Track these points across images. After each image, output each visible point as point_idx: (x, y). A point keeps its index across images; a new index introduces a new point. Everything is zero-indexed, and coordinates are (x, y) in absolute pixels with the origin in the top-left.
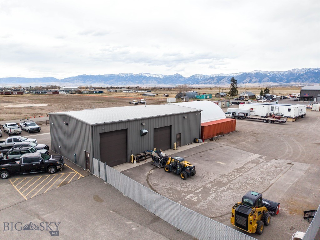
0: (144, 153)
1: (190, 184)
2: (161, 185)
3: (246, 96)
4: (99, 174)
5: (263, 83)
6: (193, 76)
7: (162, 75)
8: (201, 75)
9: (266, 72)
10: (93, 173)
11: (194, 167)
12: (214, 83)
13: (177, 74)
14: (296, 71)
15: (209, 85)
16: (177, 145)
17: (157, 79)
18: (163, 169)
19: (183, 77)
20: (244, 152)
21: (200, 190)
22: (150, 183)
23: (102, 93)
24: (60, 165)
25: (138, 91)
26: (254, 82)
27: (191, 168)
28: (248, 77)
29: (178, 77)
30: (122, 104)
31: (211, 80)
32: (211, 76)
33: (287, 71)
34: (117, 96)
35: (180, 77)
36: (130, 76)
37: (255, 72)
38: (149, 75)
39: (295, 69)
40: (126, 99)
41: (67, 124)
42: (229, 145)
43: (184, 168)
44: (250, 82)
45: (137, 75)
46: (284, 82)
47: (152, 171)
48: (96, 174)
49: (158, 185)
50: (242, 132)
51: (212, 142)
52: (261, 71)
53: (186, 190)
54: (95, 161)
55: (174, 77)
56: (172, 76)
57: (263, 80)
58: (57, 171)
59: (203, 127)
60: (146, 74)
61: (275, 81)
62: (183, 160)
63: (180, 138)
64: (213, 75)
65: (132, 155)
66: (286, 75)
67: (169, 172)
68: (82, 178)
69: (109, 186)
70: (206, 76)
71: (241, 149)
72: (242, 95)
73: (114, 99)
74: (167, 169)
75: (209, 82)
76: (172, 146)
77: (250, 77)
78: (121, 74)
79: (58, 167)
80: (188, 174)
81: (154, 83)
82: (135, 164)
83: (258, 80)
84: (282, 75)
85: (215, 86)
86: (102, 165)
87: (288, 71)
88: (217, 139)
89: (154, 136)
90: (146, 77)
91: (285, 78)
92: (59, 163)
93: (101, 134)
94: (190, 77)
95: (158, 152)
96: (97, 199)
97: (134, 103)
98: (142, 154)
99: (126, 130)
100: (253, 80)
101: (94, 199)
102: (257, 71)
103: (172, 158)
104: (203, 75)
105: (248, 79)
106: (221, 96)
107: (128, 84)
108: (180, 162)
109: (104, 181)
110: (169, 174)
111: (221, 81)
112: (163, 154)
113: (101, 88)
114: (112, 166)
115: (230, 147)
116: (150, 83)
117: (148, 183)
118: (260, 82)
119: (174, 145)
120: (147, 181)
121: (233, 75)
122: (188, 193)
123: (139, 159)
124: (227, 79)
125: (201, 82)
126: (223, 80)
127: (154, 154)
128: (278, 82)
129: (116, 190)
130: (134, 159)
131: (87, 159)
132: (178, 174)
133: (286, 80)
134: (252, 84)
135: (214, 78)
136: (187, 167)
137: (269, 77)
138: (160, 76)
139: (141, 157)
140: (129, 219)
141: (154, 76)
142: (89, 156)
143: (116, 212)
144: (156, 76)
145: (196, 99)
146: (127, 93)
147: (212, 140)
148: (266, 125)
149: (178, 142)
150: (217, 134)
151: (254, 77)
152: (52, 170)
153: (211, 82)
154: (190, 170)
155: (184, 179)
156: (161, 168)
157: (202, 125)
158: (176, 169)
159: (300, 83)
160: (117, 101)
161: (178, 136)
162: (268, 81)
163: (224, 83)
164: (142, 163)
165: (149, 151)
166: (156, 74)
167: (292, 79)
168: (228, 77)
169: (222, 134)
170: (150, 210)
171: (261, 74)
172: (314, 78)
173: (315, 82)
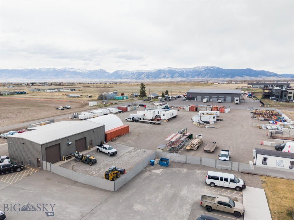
0: (70, 154)
1: (93, 167)
2: (79, 169)
3: (152, 97)
4: (47, 168)
5: (174, 78)
6: (116, 72)
7: (87, 70)
8: (124, 71)
9: (176, 69)
10: (43, 168)
11: (96, 159)
12: (135, 79)
13: (101, 70)
14: (198, 68)
15: (131, 80)
16: (90, 147)
17: (81, 74)
18: (81, 162)
19: (107, 72)
20: (127, 147)
21: (97, 169)
22: (74, 169)
23: (24, 93)
24: (23, 166)
25: (63, 90)
26: (168, 78)
27: (94, 160)
28: (163, 73)
29: (102, 73)
30: (49, 110)
31: (133, 75)
32: (133, 72)
33: (191, 69)
34: (42, 98)
35: (104, 73)
36: (52, 71)
37: (168, 69)
38: (73, 69)
39: (197, 67)
40: (52, 103)
41: (23, 144)
42: (121, 143)
43: (91, 160)
44: (164, 77)
45: (60, 69)
46: (190, 77)
47: (75, 163)
48: (45, 168)
49: (77, 170)
50: (133, 133)
51: (112, 142)
52: (173, 68)
53: (91, 170)
54: (44, 162)
55: (99, 72)
56: (96, 71)
57: (174, 76)
58: (22, 170)
59: (107, 134)
60: (69, 68)
61: (184, 77)
62: (90, 156)
63: (92, 143)
64: (134, 71)
65: (64, 157)
66: (191, 72)
67: (84, 163)
68: (37, 172)
69: (53, 173)
70: (128, 72)
71: (126, 145)
72: (149, 96)
73: (40, 103)
74: (83, 161)
75: (131, 77)
76: (87, 148)
77: (164, 73)
78: (42, 69)
79: (22, 168)
80: (92, 163)
81: (78, 77)
82: (66, 161)
83: (170, 75)
84: (188, 72)
85: (136, 81)
86: (48, 164)
87: (193, 68)
88: (115, 140)
89: (76, 145)
90: (69, 71)
91: (191, 74)
92: (22, 165)
93: (46, 148)
94: (113, 72)
95: (78, 153)
96: (48, 179)
97: (60, 109)
98: (69, 155)
99: (59, 144)
100: (167, 76)
101: (47, 179)
102: (170, 68)
103: (85, 156)
104: (125, 71)
105: (163, 75)
106: (135, 97)
107: (50, 79)
108: (88, 158)
109: (50, 172)
110: (84, 164)
111: (141, 76)
112: (81, 154)
113: (20, 85)
114: (53, 163)
115: (121, 145)
116: (74, 78)
117: (73, 169)
118: (172, 77)
119: (88, 147)
120: (72, 168)
121: (150, 71)
122: (92, 171)
123: (67, 158)
124: (146, 74)
125: (124, 77)
126: (142, 75)
127: (76, 155)
128: (185, 77)
129: (57, 175)
130: (65, 159)
131: (38, 162)
132: (88, 164)
133: (191, 76)
134: (166, 79)
135: (135, 73)
136: (92, 160)
137: (179, 74)
138: (85, 71)
139: (68, 157)
140: (65, 184)
141: (78, 71)
142: (39, 160)
143: (59, 182)
144: (81, 71)
145: (115, 100)
146: (51, 92)
147: (112, 141)
148: (150, 126)
149: (91, 145)
150: (116, 137)
151: (167, 74)
152: (19, 170)
153: (133, 77)
154: (94, 161)
155: (91, 165)
156: (80, 161)
157: (105, 133)
158: (87, 161)
159: (201, 78)
160: (43, 106)
161: (91, 142)
162: (178, 77)
163: (143, 78)
164: (69, 160)
165: (73, 153)
166: (80, 69)
167: (196, 75)
168: (146, 73)
169: (119, 136)
170: (74, 180)
171: (173, 70)
172: (210, 74)
173: (211, 77)
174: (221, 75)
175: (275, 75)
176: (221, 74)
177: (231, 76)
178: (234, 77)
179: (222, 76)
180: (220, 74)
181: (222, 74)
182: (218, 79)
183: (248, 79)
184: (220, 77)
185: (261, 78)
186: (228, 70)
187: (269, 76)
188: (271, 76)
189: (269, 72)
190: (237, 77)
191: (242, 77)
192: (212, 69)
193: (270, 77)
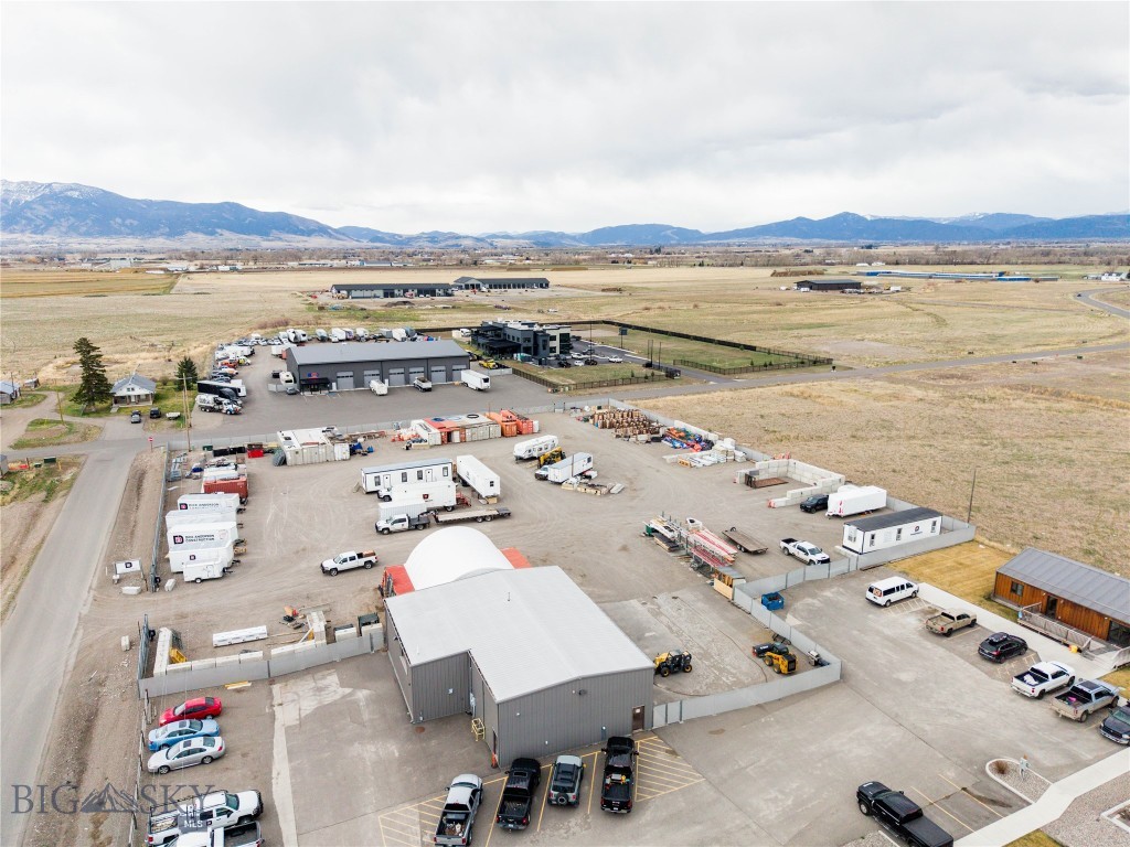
4: (667, 719)
10: (652, 727)
41: (581, 692)
48: (658, 723)
54: (659, 709)
131: (635, 717)
142: (638, 711)
172: (72, 220)
173: (80, 234)
174: (123, 225)
175: (323, 230)
176: (124, 220)
177: (168, 230)
178: (182, 233)
179: (126, 226)
180: (119, 220)
181: (128, 222)
182: (112, 241)
183: (234, 242)
184: (118, 233)
185: (280, 239)
186: (150, 203)
187: (303, 233)
188: (309, 233)
189: (303, 220)
190: (191, 234)
191: (212, 233)
192: (75, 194)
193: (309, 235)
